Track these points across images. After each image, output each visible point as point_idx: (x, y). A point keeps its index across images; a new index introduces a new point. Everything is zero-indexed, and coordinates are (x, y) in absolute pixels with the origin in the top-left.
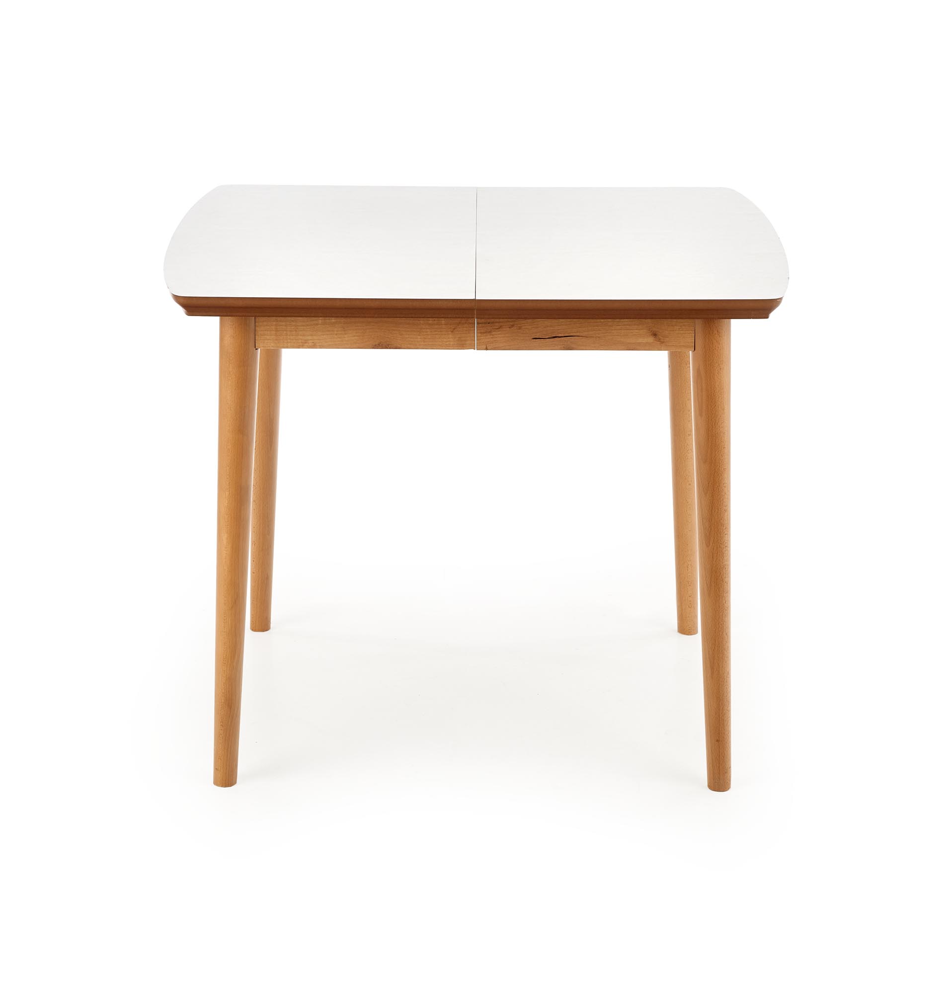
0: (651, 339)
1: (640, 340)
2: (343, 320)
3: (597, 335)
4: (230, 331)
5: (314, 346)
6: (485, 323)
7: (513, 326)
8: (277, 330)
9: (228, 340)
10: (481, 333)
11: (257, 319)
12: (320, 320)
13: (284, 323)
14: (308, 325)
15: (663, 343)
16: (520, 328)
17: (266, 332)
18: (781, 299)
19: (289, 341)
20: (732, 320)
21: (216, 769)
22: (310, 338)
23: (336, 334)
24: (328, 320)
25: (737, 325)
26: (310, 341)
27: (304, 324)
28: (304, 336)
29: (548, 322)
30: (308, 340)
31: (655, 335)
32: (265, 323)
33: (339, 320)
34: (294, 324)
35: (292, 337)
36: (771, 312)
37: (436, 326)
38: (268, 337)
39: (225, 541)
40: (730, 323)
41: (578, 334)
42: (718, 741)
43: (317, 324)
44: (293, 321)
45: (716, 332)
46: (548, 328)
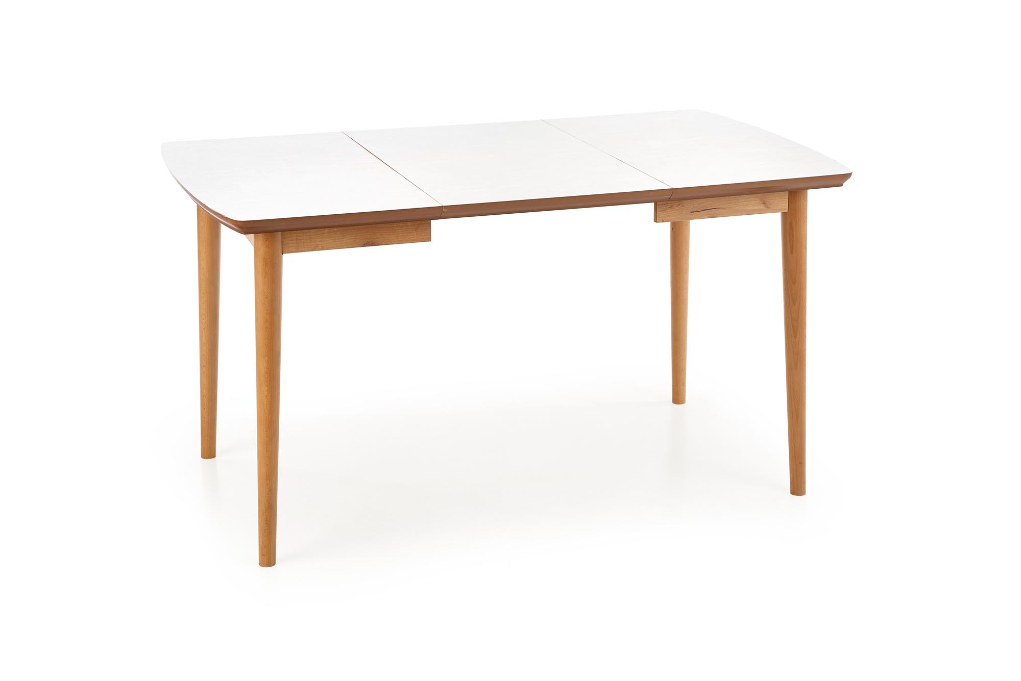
0: (762, 207)
2: (342, 228)
3: (730, 207)
4: (261, 244)
5: (323, 249)
6: (662, 204)
7: (679, 205)
8: (297, 240)
10: (659, 211)
11: (283, 233)
12: (326, 230)
13: (302, 235)
14: (318, 234)
15: (768, 208)
16: (683, 206)
18: (852, 173)
19: (305, 246)
21: (261, 554)
22: (320, 243)
23: (338, 239)
24: (332, 230)
27: (315, 234)
28: (316, 242)
29: (700, 201)
30: (318, 245)
31: (764, 203)
32: (288, 236)
34: (308, 234)
35: (307, 244)
36: (844, 182)
37: (405, 228)
38: (291, 245)
41: (719, 207)
43: (324, 233)
44: (308, 232)
45: (802, 198)
46: (701, 204)
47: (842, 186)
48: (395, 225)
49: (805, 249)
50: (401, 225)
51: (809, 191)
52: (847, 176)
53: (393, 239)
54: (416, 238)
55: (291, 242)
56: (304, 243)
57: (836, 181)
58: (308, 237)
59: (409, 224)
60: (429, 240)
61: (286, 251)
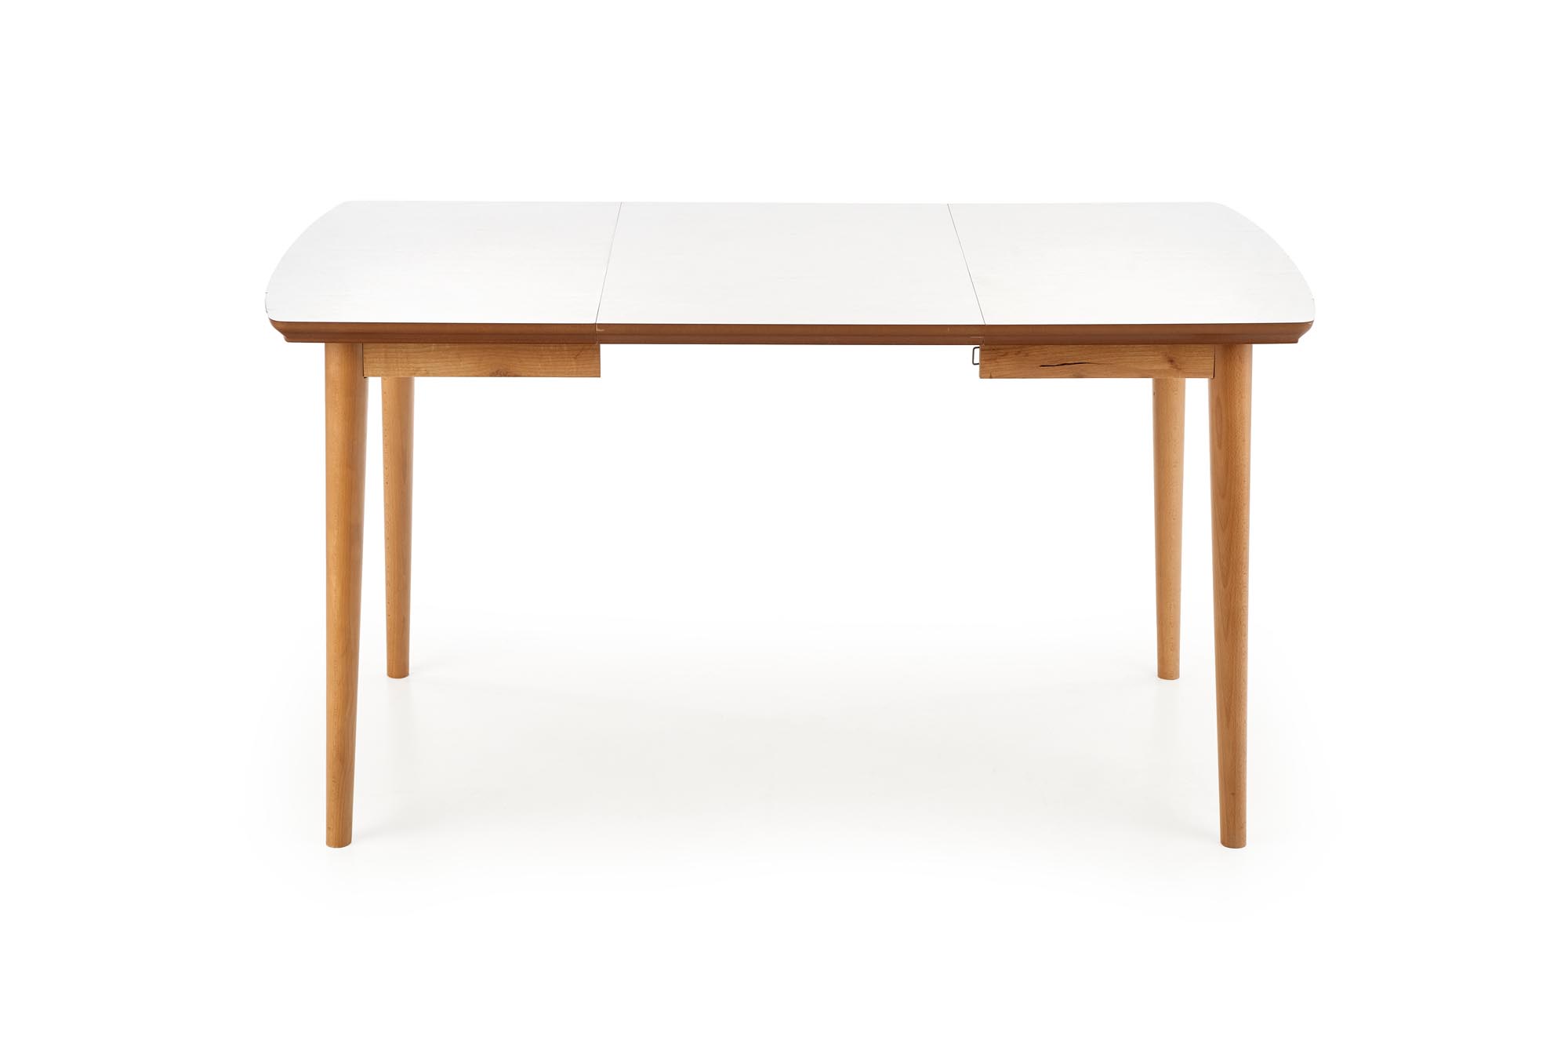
0: (1167, 366)
1: (1155, 367)
2: (457, 346)
3: (1110, 362)
4: (336, 359)
6: (990, 350)
7: (1019, 352)
8: (386, 357)
9: (335, 368)
10: (985, 360)
11: (365, 346)
12: (433, 347)
13: (394, 350)
14: (419, 352)
15: (1179, 369)
16: (1027, 355)
17: (375, 360)
18: (1312, 322)
20: (1254, 345)
21: (328, 828)
22: (421, 365)
23: (451, 362)
24: (442, 346)
27: (415, 350)
28: (416, 363)
29: (1057, 348)
30: (420, 368)
31: (1171, 361)
32: (373, 350)
33: (452, 346)
34: (404, 350)
35: (403, 365)
36: (1299, 337)
37: (558, 353)
38: (377, 365)
40: (1251, 347)
41: (1089, 361)
42: (1233, 794)
43: (430, 351)
44: (404, 348)
45: (1238, 357)
46: (1058, 355)
47: (1297, 342)
48: (542, 348)
49: (1244, 441)
50: (551, 348)
51: (1256, 347)
52: (1303, 327)
53: (539, 369)
54: (574, 371)
55: (378, 359)
57: (1287, 333)
58: (404, 354)
59: (565, 347)
60: (597, 374)
61: (370, 373)
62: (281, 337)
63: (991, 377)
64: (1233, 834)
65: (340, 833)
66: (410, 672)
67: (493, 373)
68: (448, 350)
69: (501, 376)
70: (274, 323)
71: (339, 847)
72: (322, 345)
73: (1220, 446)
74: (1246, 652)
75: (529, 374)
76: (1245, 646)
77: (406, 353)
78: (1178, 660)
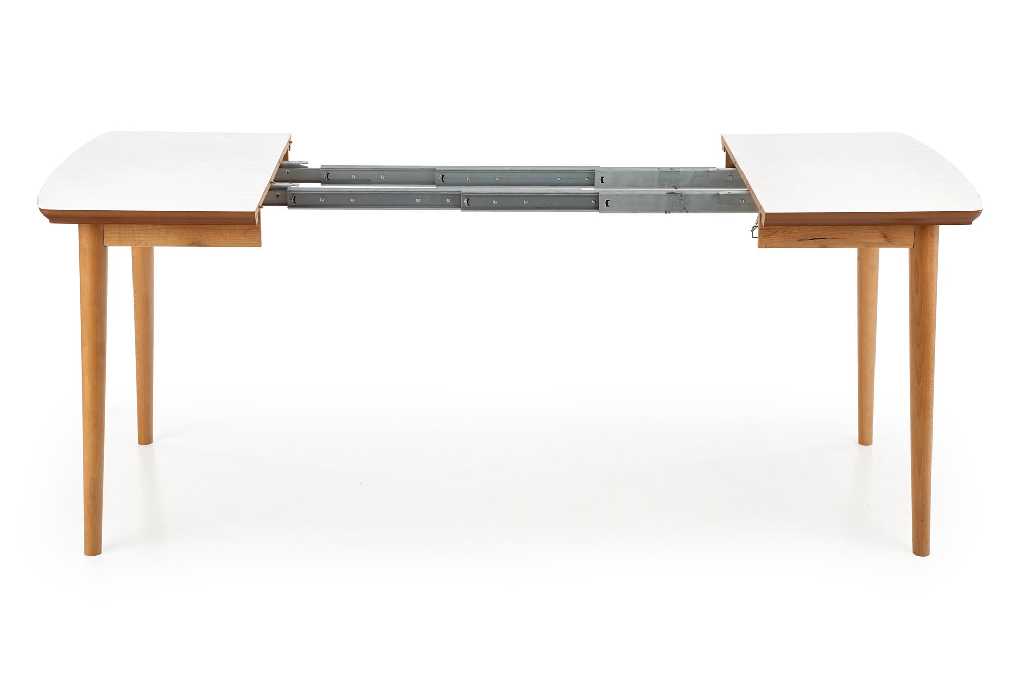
0: (882, 240)
1: (875, 240)
2: (166, 226)
3: (844, 237)
4: (86, 234)
6: (765, 229)
7: (785, 231)
8: (119, 234)
9: (85, 240)
10: (762, 236)
11: (105, 226)
12: (150, 227)
13: (124, 229)
14: (141, 230)
15: (890, 242)
16: (790, 233)
17: (111, 235)
18: (982, 210)
19: (128, 241)
20: (940, 226)
21: (85, 543)
22: (143, 239)
23: (162, 236)
24: (156, 227)
25: (944, 230)
26: (144, 241)
27: (138, 229)
28: (139, 237)
29: (810, 228)
30: (141, 240)
31: (885, 237)
32: (111, 229)
33: (163, 226)
34: (131, 229)
35: (130, 239)
36: (973, 220)
37: (233, 231)
38: (113, 238)
39: (87, 383)
40: (938, 227)
41: (831, 236)
42: (922, 521)
43: (148, 230)
44: (131, 227)
45: (929, 234)
46: (810, 233)
47: (971, 224)
48: (223, 228)
49: (933, 289)
50: (229, 228)
51: (941, 227)
52: (976, 214)
53: (221, 241)
54: (244, 243)
55: (113, 235)
56: (126, 237)
57: (965, 218)
58: (131, 231)
59: (238, 227)
60: (259, 244)
61: (108, 244)
62: (47, 220)
63: (766, 247)
64: (921, 546)
65: (94, 546)
66: (153, 441)
67: (190, 244)
68: (159, 229)
69: (195, 246)
70: (42, 211)
71: (93, 555)
72: (77, 225)
73: (917, 292)
74: (932, 427)
75: (214, 244)
76: (931, 423)
77: (133, 230)
78: (872, 433)
